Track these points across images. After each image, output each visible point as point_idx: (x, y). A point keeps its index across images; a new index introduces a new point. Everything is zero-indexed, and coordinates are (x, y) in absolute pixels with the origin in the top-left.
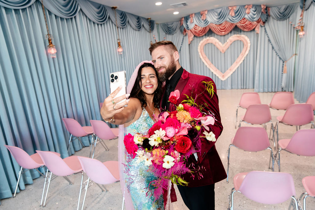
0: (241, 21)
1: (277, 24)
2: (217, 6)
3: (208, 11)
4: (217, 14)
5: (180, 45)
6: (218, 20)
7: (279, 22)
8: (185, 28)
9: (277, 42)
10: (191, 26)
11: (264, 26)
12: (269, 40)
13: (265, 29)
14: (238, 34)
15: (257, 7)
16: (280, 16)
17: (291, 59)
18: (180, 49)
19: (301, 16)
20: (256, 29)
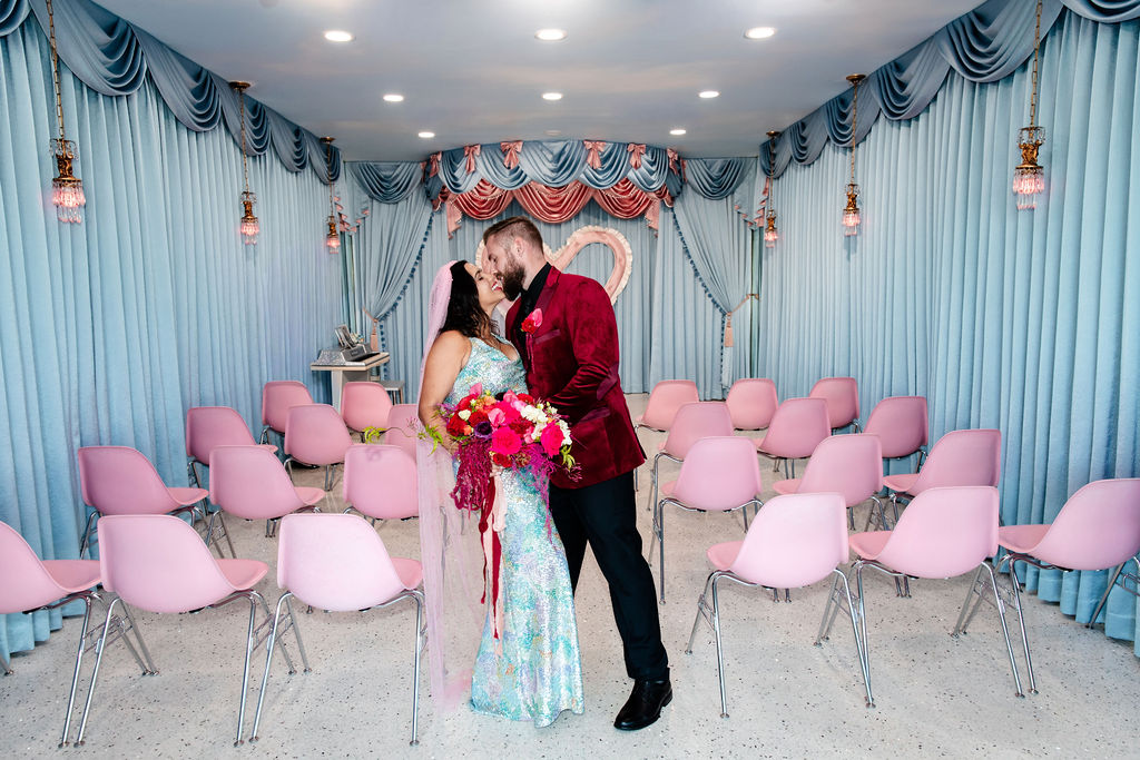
0: (617, 185)
1: (705, 206)
2: (554, 133)
3: (525, 144)
4: (550, 157)
5: (420, 242)
6: (554, 175)
7: (707, 200)
8: (444, 187)
9: (705, 257)
10: (469, 184)
11: (672, 209)
12: (686, 251)
13: (675, 217)
14: (598, 225)
15: (657, 152)
16: (711, 186)
17: (743, 307)
18: (420, 253)
19: (764, 193)
20: (648, 215)
